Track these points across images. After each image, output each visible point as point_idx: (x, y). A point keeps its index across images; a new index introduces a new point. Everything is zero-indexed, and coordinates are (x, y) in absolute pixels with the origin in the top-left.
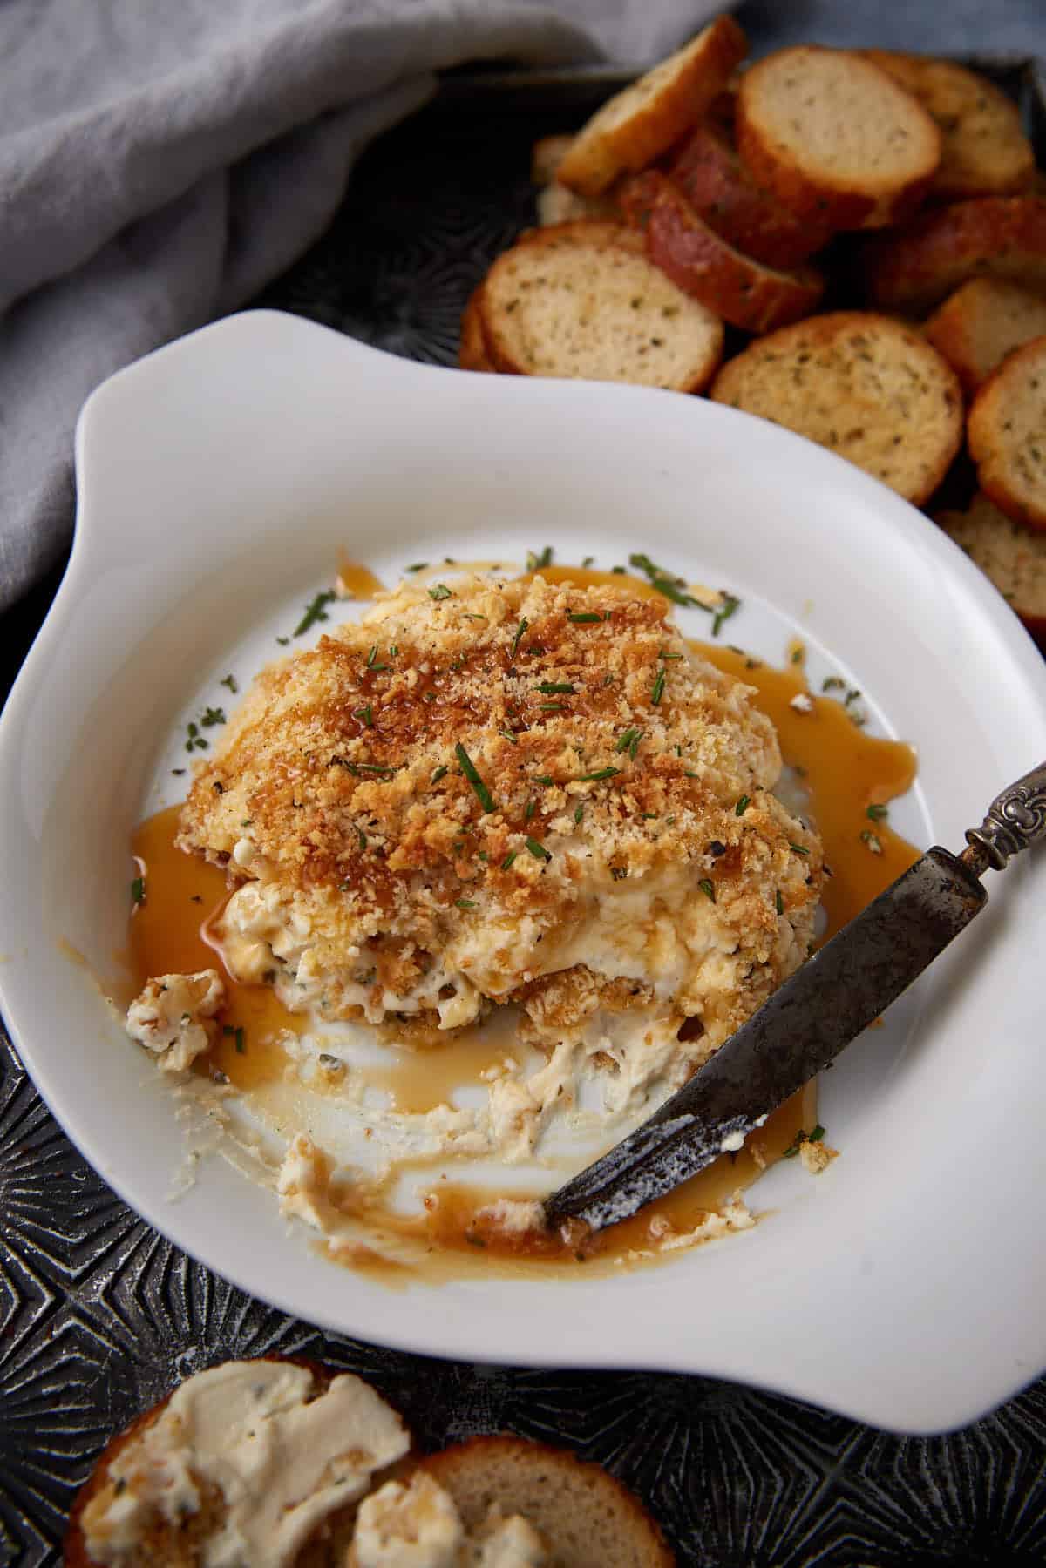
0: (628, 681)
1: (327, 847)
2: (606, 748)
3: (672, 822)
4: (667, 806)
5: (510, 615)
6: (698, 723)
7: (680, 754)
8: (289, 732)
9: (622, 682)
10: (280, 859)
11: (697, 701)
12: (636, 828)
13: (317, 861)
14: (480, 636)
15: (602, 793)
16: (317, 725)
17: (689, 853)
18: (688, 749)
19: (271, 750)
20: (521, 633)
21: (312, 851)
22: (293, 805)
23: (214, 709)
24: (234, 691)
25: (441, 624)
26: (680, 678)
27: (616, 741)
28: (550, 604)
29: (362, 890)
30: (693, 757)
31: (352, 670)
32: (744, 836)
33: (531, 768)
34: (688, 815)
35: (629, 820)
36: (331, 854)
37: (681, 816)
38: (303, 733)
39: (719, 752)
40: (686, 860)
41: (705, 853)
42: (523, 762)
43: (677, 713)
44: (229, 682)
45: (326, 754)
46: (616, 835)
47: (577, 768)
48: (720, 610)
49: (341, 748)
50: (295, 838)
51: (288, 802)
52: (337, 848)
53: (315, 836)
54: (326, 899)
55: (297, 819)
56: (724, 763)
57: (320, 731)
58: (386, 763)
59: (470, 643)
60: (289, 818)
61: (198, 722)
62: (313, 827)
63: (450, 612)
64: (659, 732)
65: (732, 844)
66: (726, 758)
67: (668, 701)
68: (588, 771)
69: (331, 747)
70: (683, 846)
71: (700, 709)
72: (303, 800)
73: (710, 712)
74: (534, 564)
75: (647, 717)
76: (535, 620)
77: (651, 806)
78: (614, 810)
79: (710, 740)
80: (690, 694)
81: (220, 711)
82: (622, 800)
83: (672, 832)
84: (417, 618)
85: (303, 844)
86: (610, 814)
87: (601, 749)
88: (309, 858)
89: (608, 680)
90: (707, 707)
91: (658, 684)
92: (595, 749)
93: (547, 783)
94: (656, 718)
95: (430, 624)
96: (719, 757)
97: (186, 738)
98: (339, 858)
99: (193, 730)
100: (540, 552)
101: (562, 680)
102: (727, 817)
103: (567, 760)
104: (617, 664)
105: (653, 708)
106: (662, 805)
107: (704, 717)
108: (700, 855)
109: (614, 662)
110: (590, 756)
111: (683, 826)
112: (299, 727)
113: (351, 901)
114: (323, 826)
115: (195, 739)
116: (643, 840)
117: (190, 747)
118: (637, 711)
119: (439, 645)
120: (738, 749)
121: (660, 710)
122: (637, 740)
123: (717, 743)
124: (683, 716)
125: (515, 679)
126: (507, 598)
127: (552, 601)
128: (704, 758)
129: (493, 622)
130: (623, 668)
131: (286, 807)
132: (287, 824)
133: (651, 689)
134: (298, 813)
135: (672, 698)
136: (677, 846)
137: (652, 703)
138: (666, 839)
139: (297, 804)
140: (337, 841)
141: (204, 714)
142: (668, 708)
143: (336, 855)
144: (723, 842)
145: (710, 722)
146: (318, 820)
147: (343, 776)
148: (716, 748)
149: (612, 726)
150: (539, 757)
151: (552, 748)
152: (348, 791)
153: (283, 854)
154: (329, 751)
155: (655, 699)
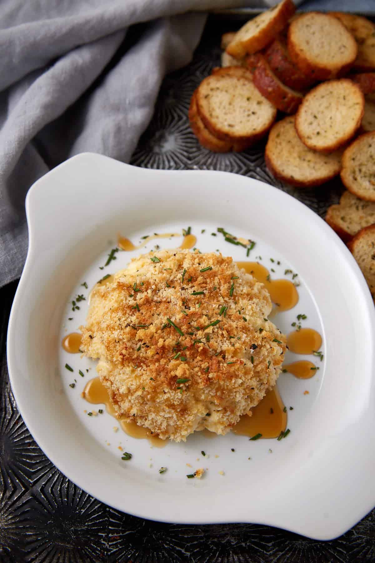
0: (221, 288)
1: (129, 355)
2: (216, 314)
3: (239, 339)
4: (237, 333)
5: (180, 266)
6: (245, 301)
7: (240, 313)
8: (111, 317)
9: (219, 288)
10: (114, 361)
11: (245, 293)
12: (227, 341)
13: (126, 360)
14: (171, 276)
15: (216, 330)
16: (120, 314)
17: (245, 349)
18: (243, 311)
19: (106, 323)
20: (184, 274)
21: (124, 357)
22: (116, 342)
23: (80, 295)
24: (87, 288)
25: (157, 272)
26: (238, 285)
27: (219, 311)
28: (193, 262)
29: (142, 367)
30: (244, 313)
31: (129, 292)
32: (262, 341)
33: (192, 323)
34: (245, 335)
35: (225, 339)
36: (130, 357)
37: (242, 336)
38: (116, 317)
39: (253, 311)
40: (244, 351)
41: (251, 348)
42: (190, 322)
43: (238, 298)
44: (85, 285)
45: (124, 323)
46: (221, 344)
47: (207, 323)
48: (249, 247)
49: (129, 320)
50: (118, 353)
51: (114, 341)
52: (132, 355)
53: (124, 352)
54: (131, 372)
55: (118, 347)
56: (255, 314)
57: (121, 315)
58: (145, 324)
59: (168, 278)
60: (115, 346)
61: (75, 300)
62: (123, 349)
63: (159, 268)
64: (233, 306)
65: (259, 344)
66: (255, 312)
67: (235, 294)
68: (211, 322)
69: (125, 320)
70: (243, 347)
71: (245, 296)
72: (119, 340)
73: (249, 296)
74: (185, 233)
75: (229, 301)
76: (189, 268)
77: (232, 333)
78: (220, 336)
79: (250, 307)
80: (242, 291)
81: (82, 295)
82: (222, 332)
83: (239, 342)
84: (148, 271)
85: (120, 355)
86: (218, 337)
87: (214, 314)
88: (123, 359)
89: (215, 288)
90: (248, 295)
91: (232, 289)
92: (213, 314)
93: (198, 329)
94: (231, 301)
95: (153, 273)
96: (253, 313)
97: (72, 306)
98: (133, 358)
99: (74, 303)
100: (187, 229)
101: (200, 290)
102: (257, 335)
103: (204, 320)
104: (217, 283)
105: (230, 297)
106: (236, 333)
107: (247, 298)
108: (249, 349)
109: (216, 282)
110: (211, 317)
111: (243, 340)
112: (114, 315)
113: (139, 371)
114: (126, 348)
115: (75, 307)
116: (230, 346)
117: (73, 309)
118: (225, 299)
119: (157, 280)
120: (259, 309)
121: (232, 298)
122: (226, 310)
123: (252, 308)
124: (240, 299)
125: (184, 291)
126: (178, 261)
127: (194, 260)
128: (248, 313)
129: (174, 270)
130: (219, 284)
131: (113, 343)
132: (115, 348)
133: (229, 291)
134: (118, 344)
135: (236, 293)
136: (242, 347)
137: (230, 296)
138: (237, 345)
139: (117, 341)
140: (132, 352)
141: (77, 297)
142: (235, 297)
143: (132, 357)
144: (256, 344)
145: (249, 300)
146: (125, 346)
147: (131, 330)
148: (252, 310)
149: (218, 306)
150: (195, 319)
151: (199, 316)
152: (133, 335)
153: (115, 359)
154: (125, 322)
155: (232, 294)
